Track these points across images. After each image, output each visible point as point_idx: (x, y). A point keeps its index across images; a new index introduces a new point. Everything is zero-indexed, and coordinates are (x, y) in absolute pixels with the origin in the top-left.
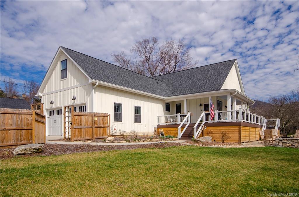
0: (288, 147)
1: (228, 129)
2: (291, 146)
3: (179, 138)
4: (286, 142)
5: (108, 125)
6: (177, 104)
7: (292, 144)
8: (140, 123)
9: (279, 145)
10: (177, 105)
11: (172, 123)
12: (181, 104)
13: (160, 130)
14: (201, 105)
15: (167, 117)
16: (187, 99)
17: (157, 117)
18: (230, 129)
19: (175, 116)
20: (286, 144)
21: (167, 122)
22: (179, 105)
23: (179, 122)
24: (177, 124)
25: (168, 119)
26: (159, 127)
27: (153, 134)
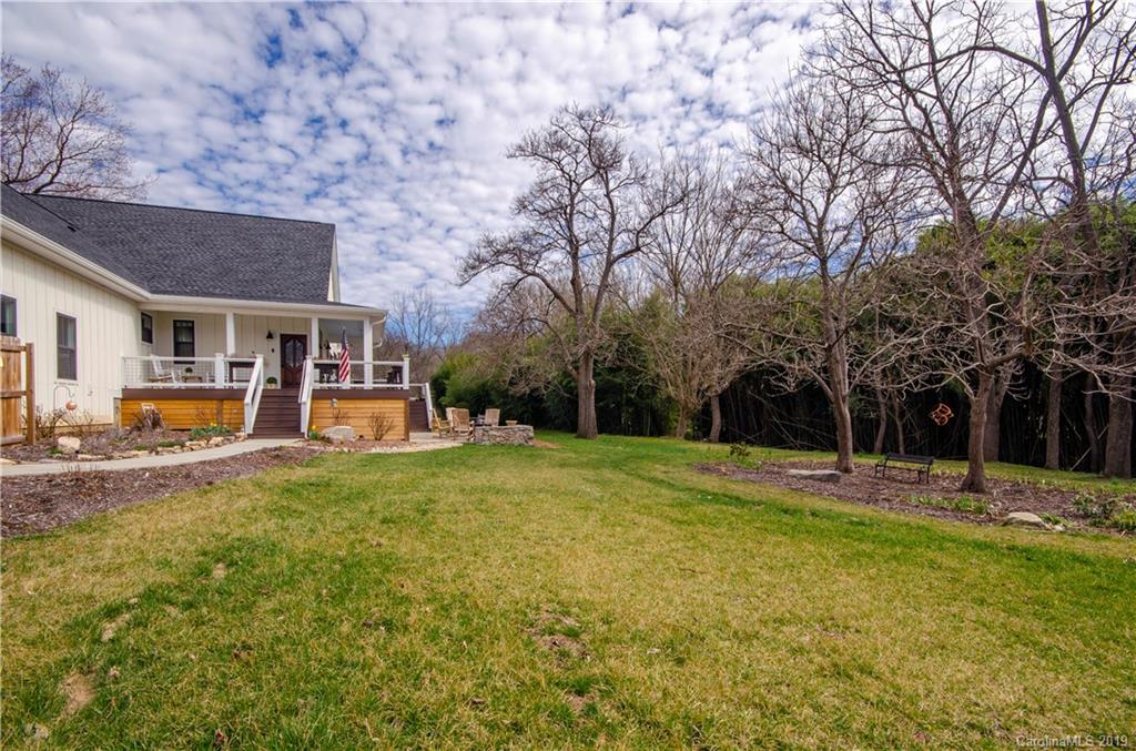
3: (247, 432)
5: (24, 388)
6: (175, 321)
8: (75, 378)
10: (178, 324)
11: (176, 385)
12: (193, 322)
13: (144, 408)
14: (270, 336)
16: (236, 311)
21: (153, 381)
22: (184, 325)
23: (221, 382)
24: (212, 390)
25: (156, 370)
26: (130, 396)
27: (112, 422)
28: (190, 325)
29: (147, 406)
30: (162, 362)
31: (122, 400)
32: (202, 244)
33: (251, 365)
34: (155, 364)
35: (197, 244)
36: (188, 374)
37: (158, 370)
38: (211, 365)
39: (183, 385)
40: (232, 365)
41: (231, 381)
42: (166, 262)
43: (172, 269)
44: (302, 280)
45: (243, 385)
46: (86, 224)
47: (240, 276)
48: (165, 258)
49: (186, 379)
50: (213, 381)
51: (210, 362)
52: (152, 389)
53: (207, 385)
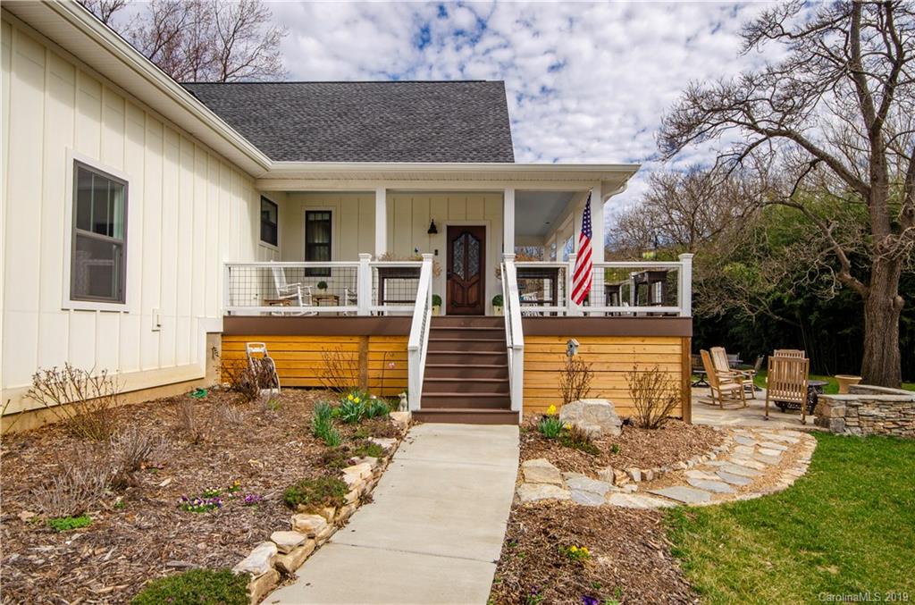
0: (882, 433)
1: (629, 349)
2: (890, 429)
3: (411, 409)
4: (874, 412)
6: (308, 213)
7: (894, 423)
9: (846, 426)
10: (312, 218)
11: (303, 309)
12: (330, 213)
13: (249, 349)
14: (433, 230)
15: (269, 270)
16: (389, 186)
17: (223, 270)
18: (639, 349)
19: (298, 270)
20: (876, 419)
21: (272, 303)
22: (319, 217)
23: (366, 305)
24: (354, 318)
25: (278, 285)
26: (236, 327)
27: (203, 375)
28: (326, 217)
29: (256, 348)
30: (286, 270)
31: (223, 335)
32: (346, 114)
33: (414, 273)
34: (275, 274)
35: (339, 115)
36: (322, 292)
37: (281, 286)
38: (352, 275)
39: (314, 310)
40: (385, 273)
41: (382, 302)
42: (302, 136)
43: (308, 143)
44: (474, 146)
45: (402, 309)
46: (222, 104)
47: (392, 146)
48: (301, 133)
49: (318, 300)
50: (354, 302)
51: (351, 269)
52: (269, 317)
53: (346, 309)
